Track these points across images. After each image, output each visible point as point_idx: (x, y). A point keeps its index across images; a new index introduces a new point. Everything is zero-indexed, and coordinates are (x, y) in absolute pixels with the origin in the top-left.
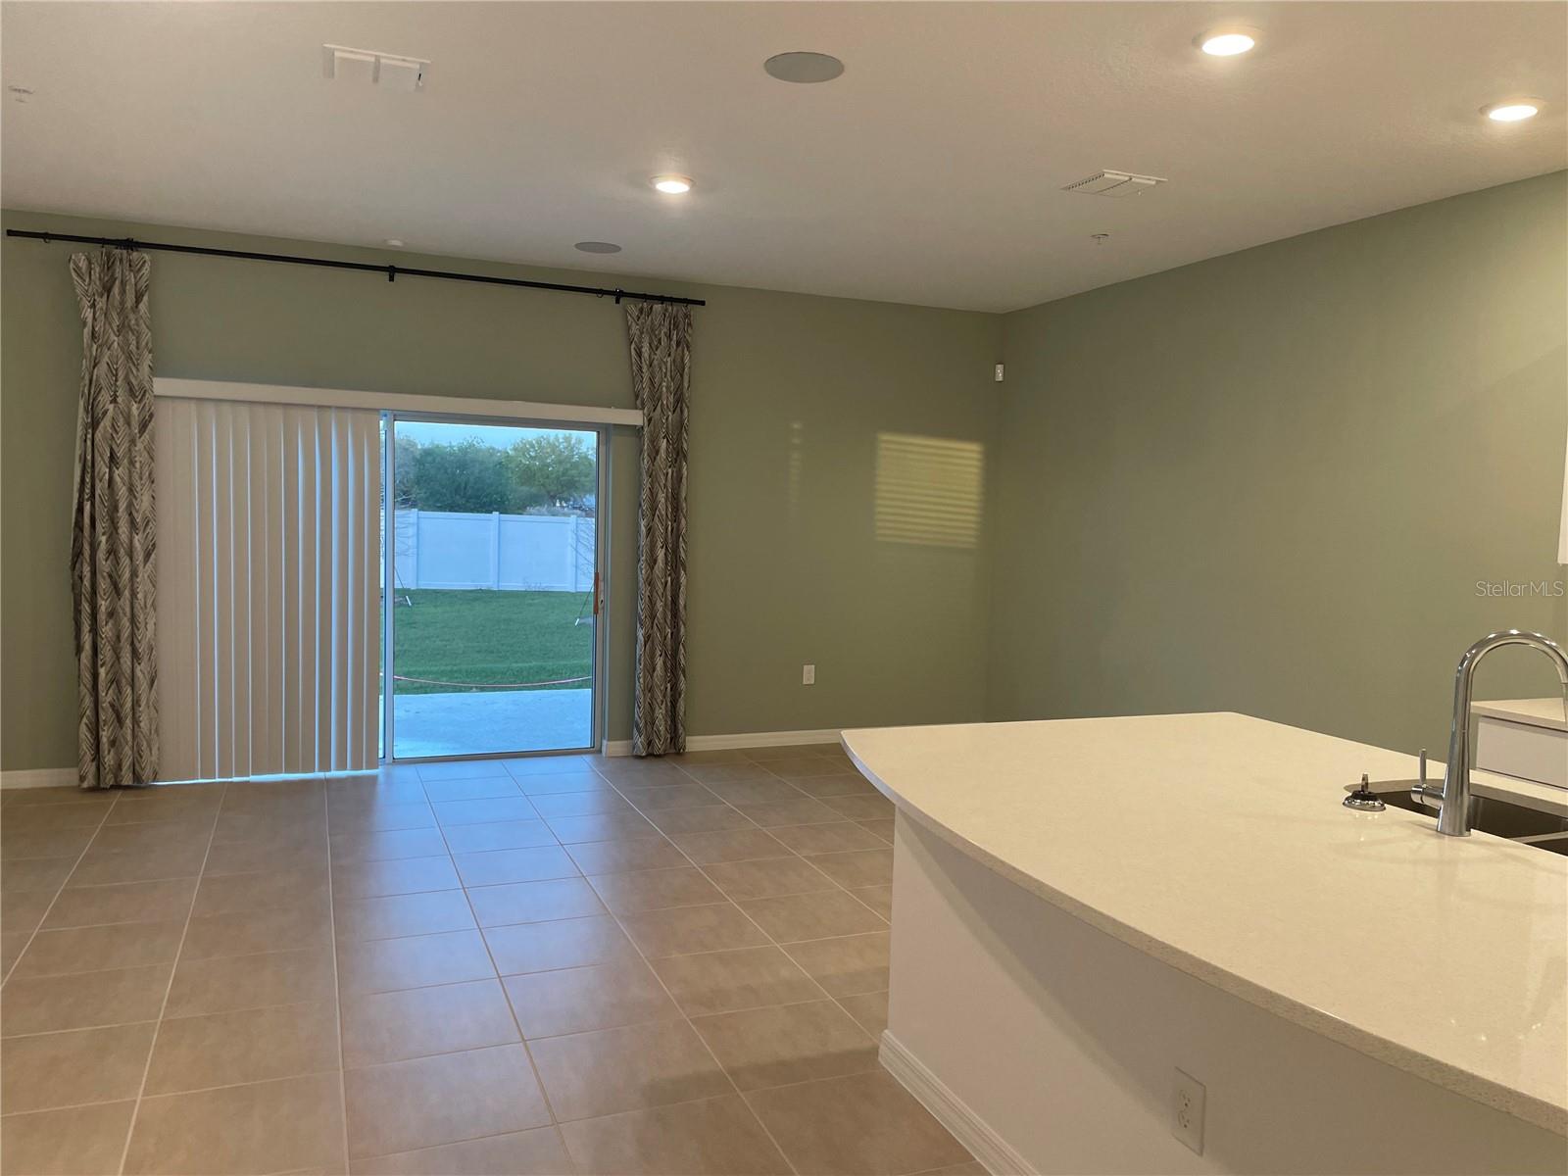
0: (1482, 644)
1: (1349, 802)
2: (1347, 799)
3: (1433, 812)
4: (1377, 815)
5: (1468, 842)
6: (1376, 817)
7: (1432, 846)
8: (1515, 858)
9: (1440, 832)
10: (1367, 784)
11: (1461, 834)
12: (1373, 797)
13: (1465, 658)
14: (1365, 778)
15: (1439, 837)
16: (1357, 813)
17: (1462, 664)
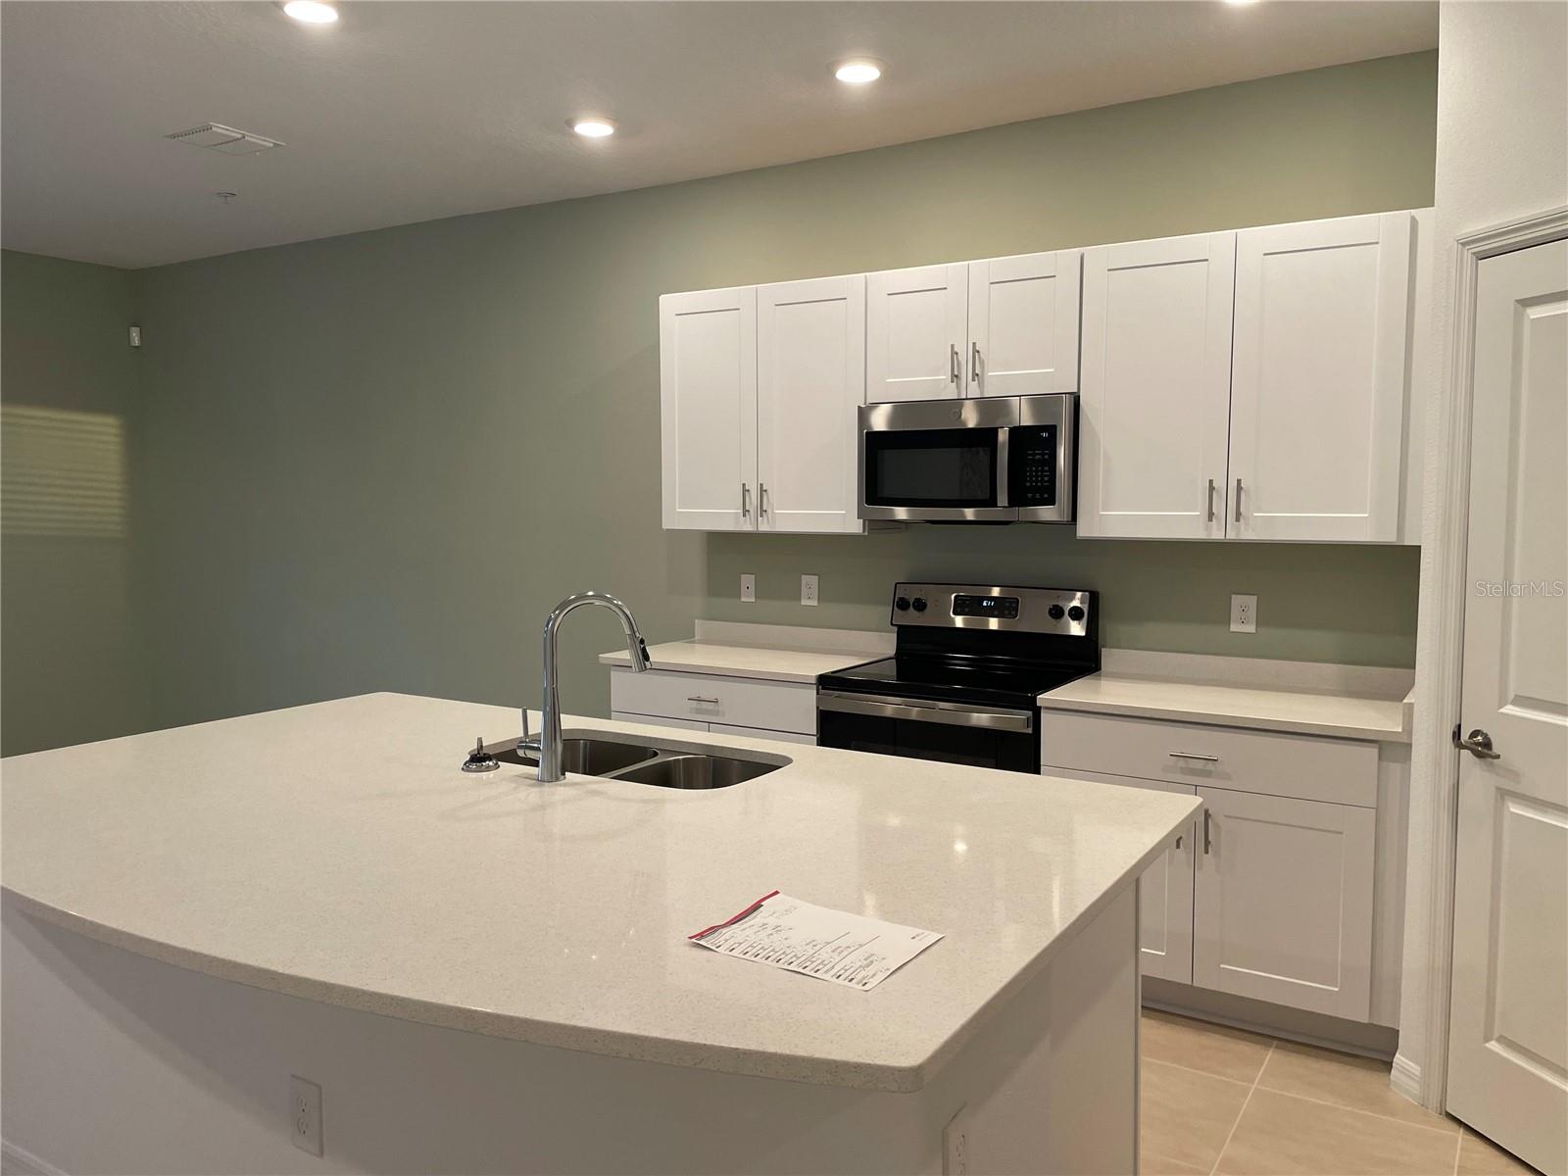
0: (562, 607)
1: (466, 767)
2: (465, 764)
3: (535, 763)
4: (491, 774)
5: (565, 785)
6: (492, 776)
7: (533, 795)
8: (595, 793)
9: (540, 781)
10: (482, 746)
11: (557, 779)
12: (488, 758)
13: (550, 619)
14: (480, 740)
15: (540, 786)
16: (474, 775)
17: (547, 626)
